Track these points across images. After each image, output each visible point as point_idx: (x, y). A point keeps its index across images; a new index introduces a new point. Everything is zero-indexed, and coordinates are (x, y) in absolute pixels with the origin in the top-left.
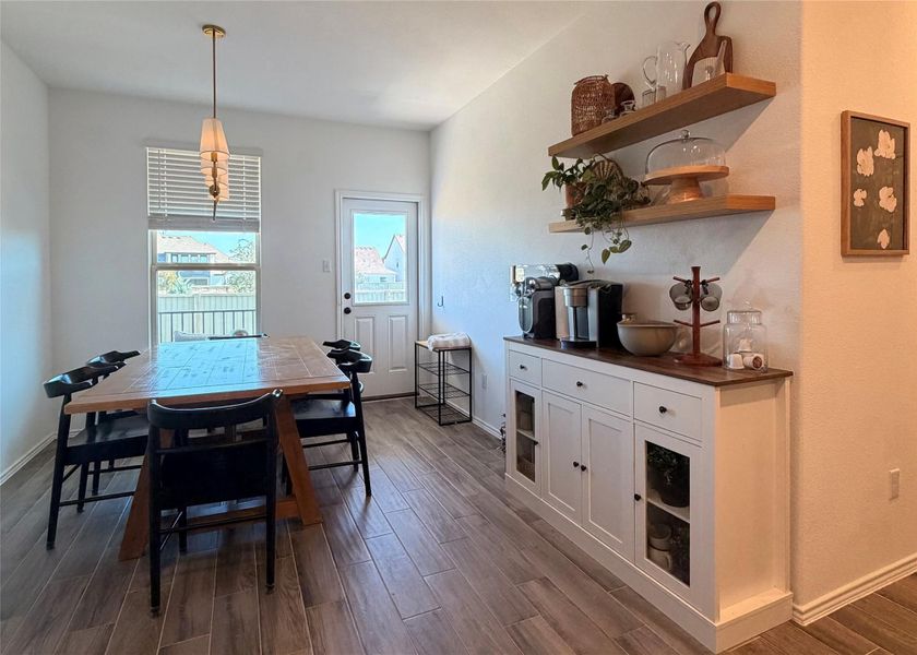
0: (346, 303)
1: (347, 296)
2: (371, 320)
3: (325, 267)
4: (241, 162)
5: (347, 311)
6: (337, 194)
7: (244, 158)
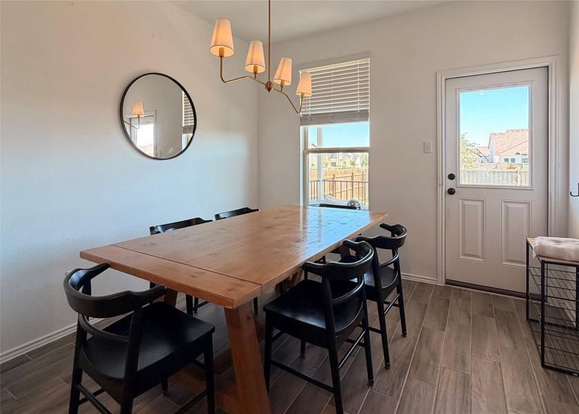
0: (450, 184)
1: (451, 177)
2: (480, 203)
3: (425, 149)
4: (356, 66)
5: (451, 192)
6: (439, 76)
7: (358, 62)
